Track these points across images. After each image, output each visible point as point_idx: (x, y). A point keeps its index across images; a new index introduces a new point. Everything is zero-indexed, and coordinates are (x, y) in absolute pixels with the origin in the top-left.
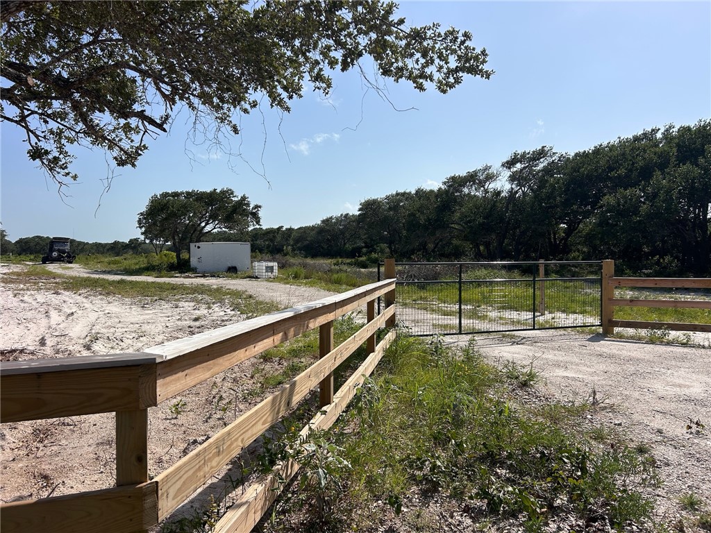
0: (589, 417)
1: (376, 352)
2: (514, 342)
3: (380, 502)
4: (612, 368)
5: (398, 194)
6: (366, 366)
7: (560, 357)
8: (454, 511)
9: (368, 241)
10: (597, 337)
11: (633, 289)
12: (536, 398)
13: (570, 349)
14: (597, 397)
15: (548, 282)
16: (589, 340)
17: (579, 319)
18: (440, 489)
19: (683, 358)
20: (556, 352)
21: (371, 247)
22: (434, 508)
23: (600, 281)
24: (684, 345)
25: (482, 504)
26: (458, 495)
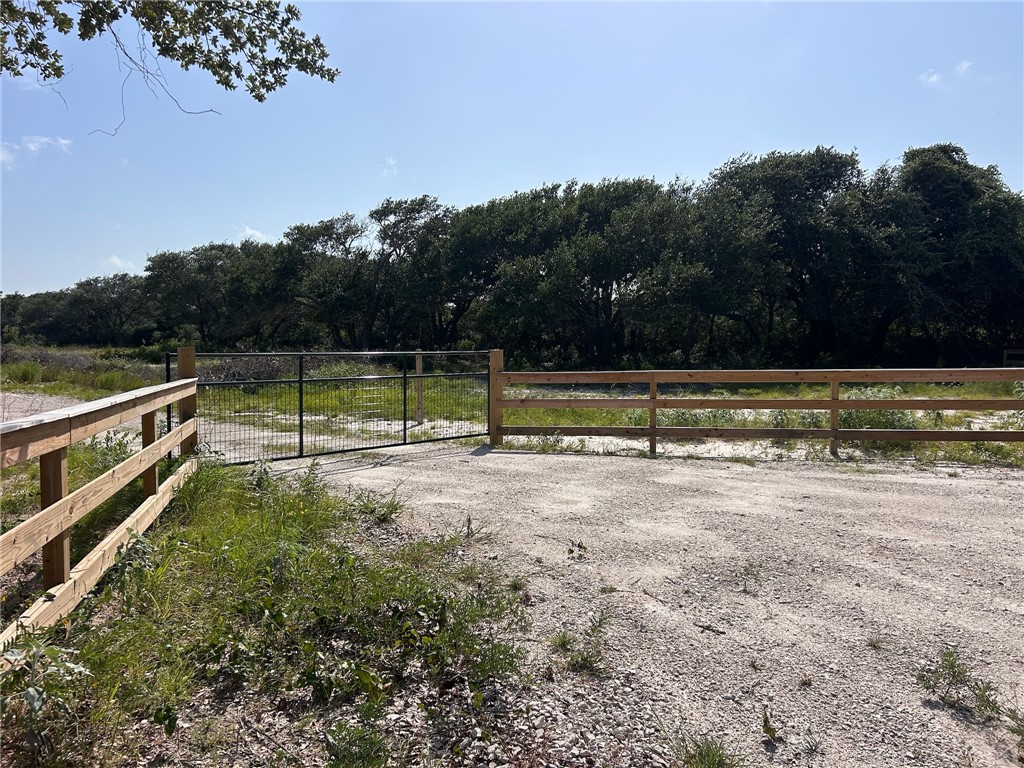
0: (460, 553)
1: (160, 494)
2: (377, 463)
3: (145, 721)
4: (495, 487)
5: (212, 247)
6: (138, 517)
7: (435, 478)
8: (263, 712)
9: (163, 319)
10: (484, 449)
11: (529, 386)
12: (397, 536)
13: (448, 467)
14: (472, 526)
15: (429, 379)
16: (473, 454)
17: (466, 427)
18: (245, 684)
19: (575, 469)
20: (430, 472)
21: (168, 329)
22: (233, 713)
23: (487, 378)
24: (578, 452)
25: (306, 693)
26: (270, 687)
